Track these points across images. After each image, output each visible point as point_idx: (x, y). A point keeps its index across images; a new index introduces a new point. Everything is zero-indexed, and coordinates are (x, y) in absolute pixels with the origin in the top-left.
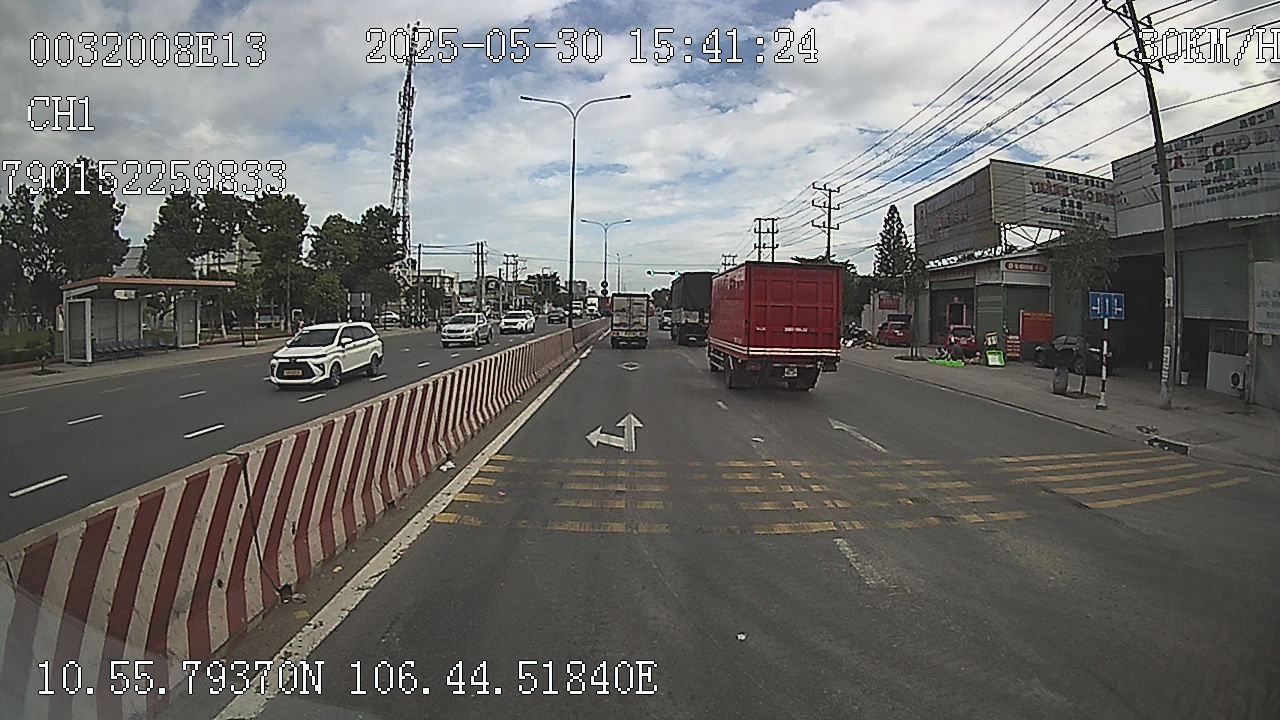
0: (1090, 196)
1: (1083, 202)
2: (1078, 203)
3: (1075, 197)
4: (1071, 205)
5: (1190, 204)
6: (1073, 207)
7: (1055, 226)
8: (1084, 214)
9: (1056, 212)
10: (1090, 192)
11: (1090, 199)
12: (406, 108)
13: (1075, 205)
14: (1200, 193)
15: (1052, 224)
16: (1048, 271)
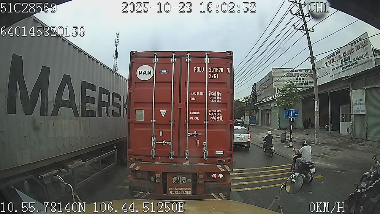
0: (306, 75)
1: (304, 78)
2: (302, 78)
3: (302, 77)
5: (337, 74)
6: (301, 80)
8: (305, 81)
11: (307, 77)
12: (116, 58)
14: (340, 70)
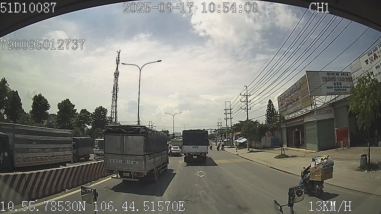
1: (342, 82)
4: (338, 84)
7: (333, 94)
9: (332, 88)
10: (344, 78)
11: (344, 81)
12: (116, 77)
13: (339, 84)
15: (332, 93)
16: (333, 112)
